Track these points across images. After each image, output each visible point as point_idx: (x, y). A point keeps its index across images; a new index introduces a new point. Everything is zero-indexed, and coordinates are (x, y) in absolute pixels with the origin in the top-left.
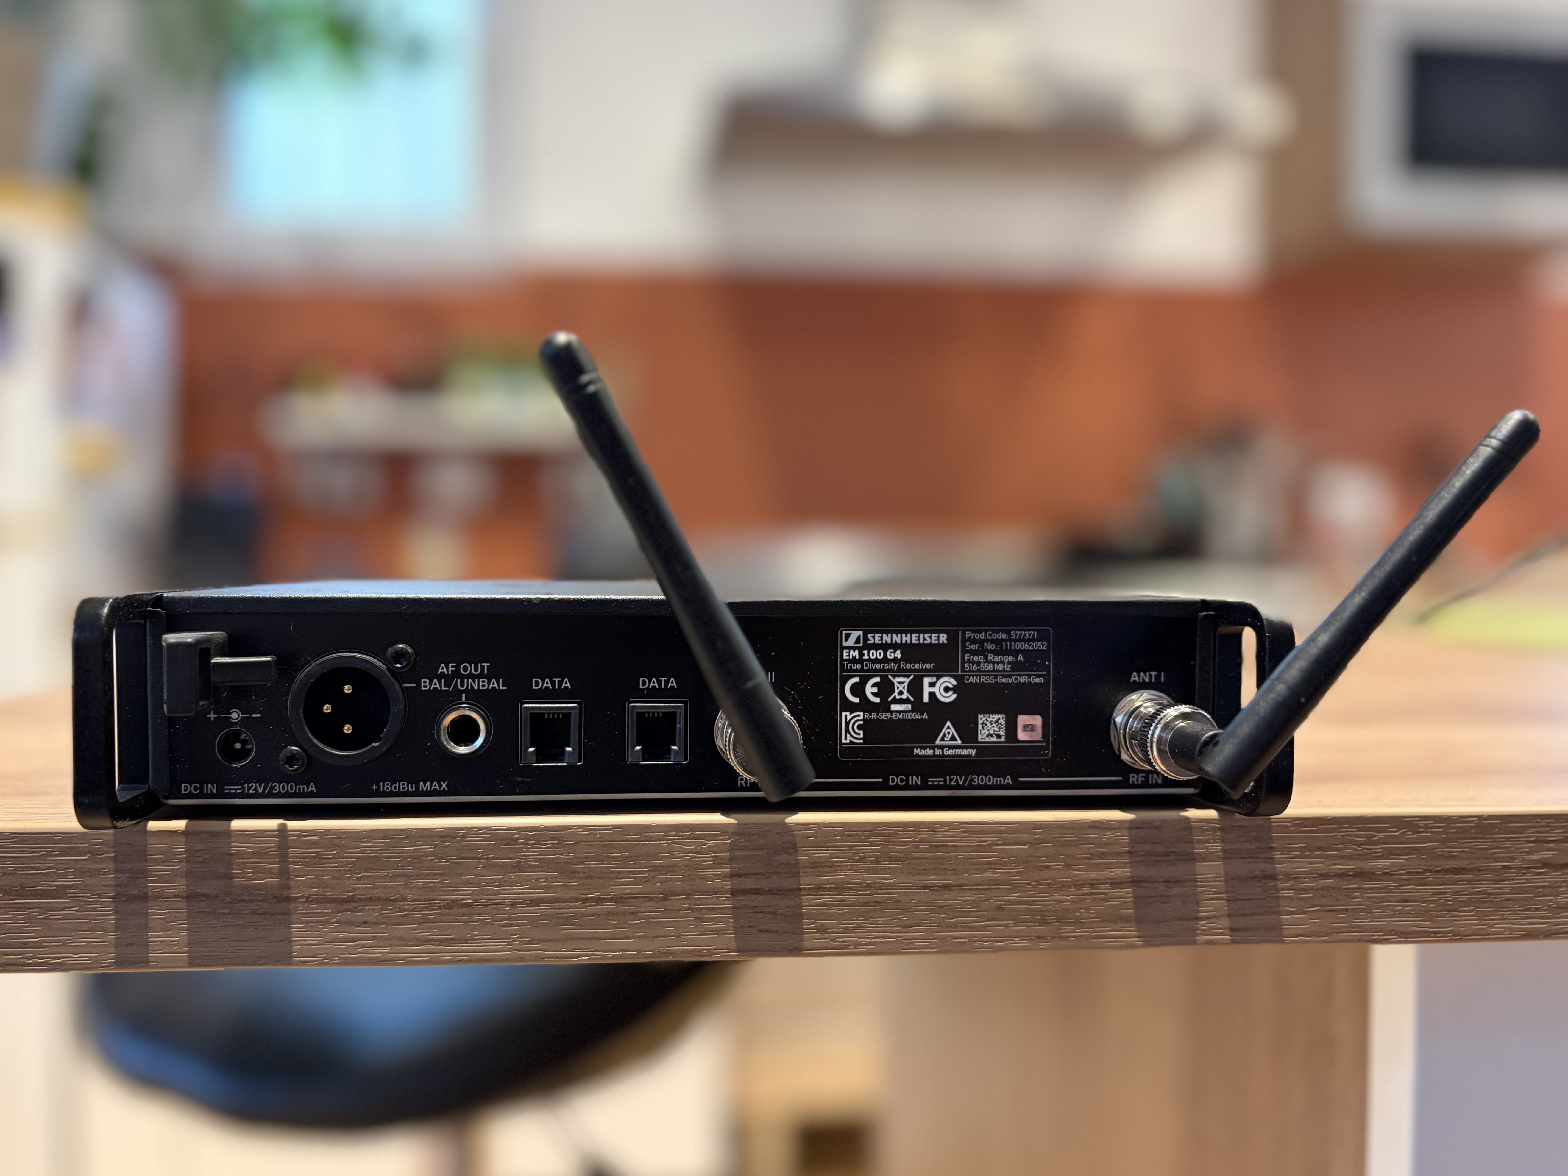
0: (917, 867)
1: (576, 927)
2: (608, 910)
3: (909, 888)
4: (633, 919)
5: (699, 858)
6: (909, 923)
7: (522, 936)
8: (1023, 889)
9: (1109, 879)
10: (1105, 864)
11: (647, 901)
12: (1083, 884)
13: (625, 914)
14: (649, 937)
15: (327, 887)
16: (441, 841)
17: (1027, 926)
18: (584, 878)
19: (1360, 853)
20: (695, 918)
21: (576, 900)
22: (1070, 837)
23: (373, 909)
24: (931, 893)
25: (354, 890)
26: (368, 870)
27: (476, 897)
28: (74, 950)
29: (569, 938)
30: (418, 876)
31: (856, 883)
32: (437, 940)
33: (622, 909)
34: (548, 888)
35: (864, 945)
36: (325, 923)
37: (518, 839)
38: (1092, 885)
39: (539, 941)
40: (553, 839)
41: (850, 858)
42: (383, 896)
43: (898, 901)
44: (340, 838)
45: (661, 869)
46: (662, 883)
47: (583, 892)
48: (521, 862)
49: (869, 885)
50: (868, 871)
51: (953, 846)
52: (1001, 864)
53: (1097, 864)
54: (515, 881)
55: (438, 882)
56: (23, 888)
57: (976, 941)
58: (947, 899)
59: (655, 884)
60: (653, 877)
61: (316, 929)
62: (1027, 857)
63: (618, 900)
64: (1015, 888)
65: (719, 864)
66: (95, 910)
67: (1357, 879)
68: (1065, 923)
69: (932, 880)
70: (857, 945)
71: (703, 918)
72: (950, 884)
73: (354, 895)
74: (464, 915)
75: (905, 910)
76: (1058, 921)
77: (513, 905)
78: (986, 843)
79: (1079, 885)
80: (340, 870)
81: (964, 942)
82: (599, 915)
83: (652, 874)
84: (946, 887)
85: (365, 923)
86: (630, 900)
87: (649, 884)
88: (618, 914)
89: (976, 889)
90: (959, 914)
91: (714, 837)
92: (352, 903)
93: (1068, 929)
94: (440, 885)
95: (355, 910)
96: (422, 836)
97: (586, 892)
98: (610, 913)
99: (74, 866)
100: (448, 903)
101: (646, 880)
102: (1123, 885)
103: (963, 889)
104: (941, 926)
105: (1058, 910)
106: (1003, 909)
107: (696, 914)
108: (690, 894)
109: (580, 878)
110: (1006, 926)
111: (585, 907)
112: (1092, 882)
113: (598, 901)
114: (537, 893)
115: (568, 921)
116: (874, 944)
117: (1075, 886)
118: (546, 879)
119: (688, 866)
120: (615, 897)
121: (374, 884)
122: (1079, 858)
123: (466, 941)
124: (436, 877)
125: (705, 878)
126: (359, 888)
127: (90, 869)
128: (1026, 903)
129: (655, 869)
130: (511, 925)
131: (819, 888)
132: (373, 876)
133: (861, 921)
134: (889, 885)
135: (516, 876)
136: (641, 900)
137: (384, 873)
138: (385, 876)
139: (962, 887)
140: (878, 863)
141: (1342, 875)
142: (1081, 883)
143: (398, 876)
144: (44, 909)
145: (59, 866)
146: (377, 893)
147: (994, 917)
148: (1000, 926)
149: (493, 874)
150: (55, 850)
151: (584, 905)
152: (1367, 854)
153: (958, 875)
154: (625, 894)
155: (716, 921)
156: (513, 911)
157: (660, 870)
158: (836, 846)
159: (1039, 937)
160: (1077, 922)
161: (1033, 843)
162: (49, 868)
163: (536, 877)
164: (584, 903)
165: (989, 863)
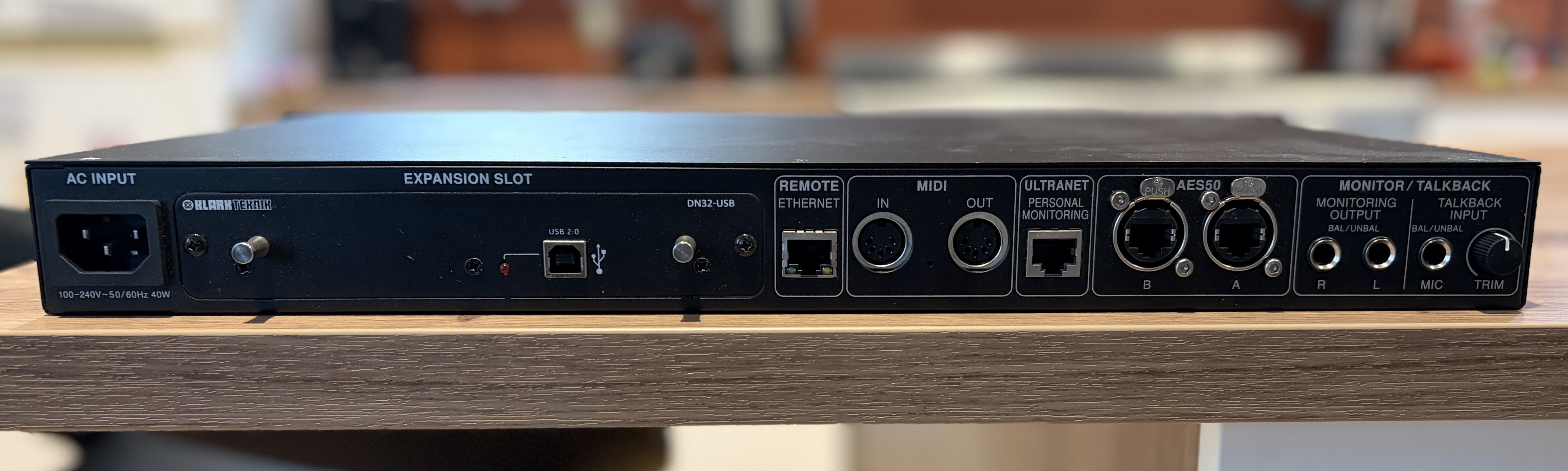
0: (821, 364)
1: (579, 403)
2: (602, 392)
3: (817, 379)
4: (619, 398)
5: (665, 357)
6: (817, 402)
7: (541, 409)
8: (897, 380)
9: (962, 373)
10: (959, 363)
11: (628, 386)
12: (943, 377)
13: (613, 394)
14: (630, 410)
15: (403, 375)
16: (481, 344)
17: (901, 405)
18: (583, 370)
19: (1154, 357)
20: (664, 398)
21: (579, 384)
22: (933, 343)
23: (436, 390)
24: (832, 382)
25: (422, 376)
26: (431, 363)
27: (507, 382)
28: (234, 414)
29: (574, 411)
30: (467, 368)
31: (778, 375)
32: (483, 411)
33: (610, 391)
34: (558, 376)
35: (784, 417)
36: (403, 399)
37: (535, 342)
38: (949, 377)
39: (553, 412)
40: (559, 342)
41: (774, 358)
42: (441, 380)
43: (809, 388)
44: (409, 341)
45: (637, 364)
46: (639, 374)
47: (582, 379)
48: (538, 359)
49: (786, 376)
50: (787, 367)
51: (848, 350)
52: (882, 362)
53: (952, 363)
54: (534, 372)
55: (480, 372)
56: (196, 373)
57: (864, 416)
58: (844, 386)
59: (634, 375)
60: (633, 370)
61: (397, 403)
62: (901, 357)
63: (608, 385)
64: (893, 378)
65: (679, 361)
66: (246, 388)
67: (1151, 376)
68: (929, 404)
69: (833, 373)
70: (779, 417)
71: (669, 398)
72: (846, 376)
73: (422, 380)
74: (500, 394)
75: (814, 393)
76: (924, 402)
77: (534, 387)
78: (871, 348)
79: (940, 377)
80: (411, 363)
81: (856, 416)
82: (595, 395)
83: (631, 368)
84: (843, 378)
85: (431, 399)
86: (617, 386)
87: (629, 374)
88: (608, 394)
89: (864, 380)
90: (851, 396)
91: (675, 343)
92: (420, 386)
93: (931, 407)
94: (481, 374)
95: (423, 390)
96: (467, 340)
97: (585, 380)
98: (602, 394)
99: (229, 359)
100: (488, 386)
101: (628, 372)
102: (973, 378)
103: (855, 380)
104: (839, 405)
105: (924, 395)
106: (883, 394)
107: (665, 395)
108: (659, 382)
109: (581, 370)
110: (886, 405)
111: (585, 390)
112: (949, 375)
113: (594, 385)
114: (551, 380)
115: (574, 399)
116: (791, 416)
117: (937, 378)
118: (556, 370)
119: (657, 362)
120: (606, 383)
121: (435, 372)
122: (939, 359)
123: (502, 412)
124: (478, 368)
125: (670, 371)
126: (424, 375)
127: (240, 361)
128: (900, 389)
129: (634, 364)
130: (533, 401)
131: (752, 378)
132: (434, 367)
133: (782, 401)
134: (802, 376)
135: (535, 368)
136: (625, 385)
137: (442, 365)
138: (443, 367)
139: (854, 378)
140: (794, 361)
141: (1139, 373)
142: (941, 376)
143: (451, 367)
144: (212, 388)
145: (219, 359)
146: (438, 379)
147: (877, 399)
148: (881, 405)
149: (518, 366)
150: (216, 348)
151: (584, 388)
152: (1160, 358)
153: (851, 369)
154: (612, 381)
155: (678, 400)
156: (534, 392)
157: (637, 366)
158: (764, 350)
159: (910, 413)
160: (938, 403)
161: (906, 348)
162: (213, 360)
163: (549, 369)
164: (584, 387)
165: (873, 361)
